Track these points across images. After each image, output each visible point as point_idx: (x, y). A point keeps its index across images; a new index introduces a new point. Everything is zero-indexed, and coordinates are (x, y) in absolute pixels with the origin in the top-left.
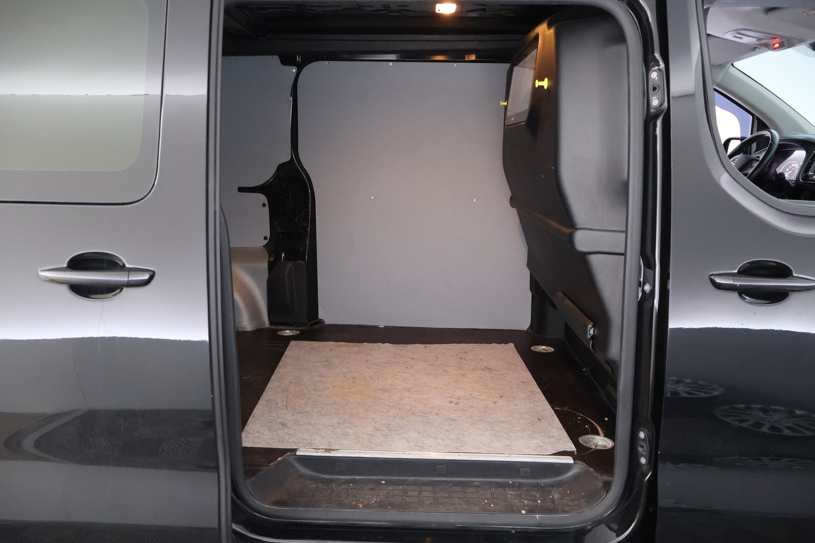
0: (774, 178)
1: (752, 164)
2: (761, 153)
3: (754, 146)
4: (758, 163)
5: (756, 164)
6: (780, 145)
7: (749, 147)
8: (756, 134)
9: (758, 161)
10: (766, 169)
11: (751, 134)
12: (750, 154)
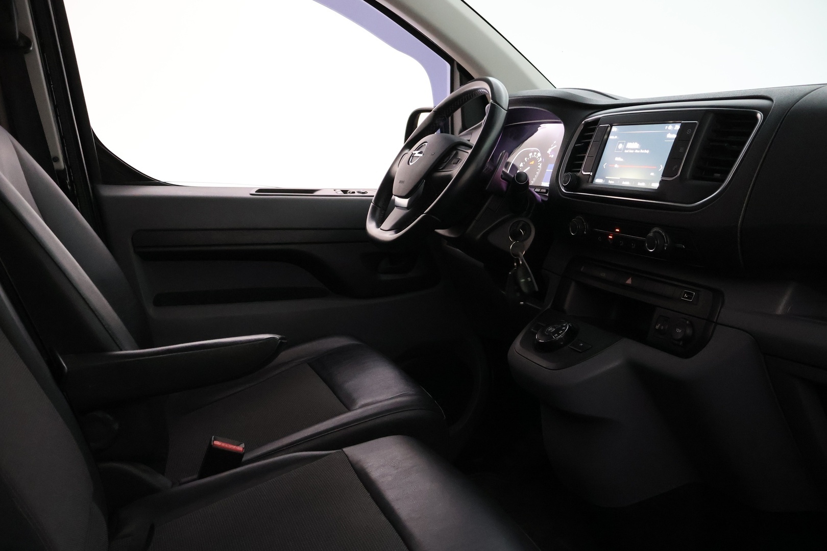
0: (504, 184)
1: (457, 154)
2: (470, 133)
3: (458, 115)
4: (470, 151)
5: (465, 155)
6: (510, 113)
7: (450, 118)
8: (460, 90)
9: (470, 147)
10: (487, 165)
11: (452, 91)
12: (453, 133)
